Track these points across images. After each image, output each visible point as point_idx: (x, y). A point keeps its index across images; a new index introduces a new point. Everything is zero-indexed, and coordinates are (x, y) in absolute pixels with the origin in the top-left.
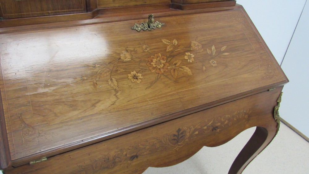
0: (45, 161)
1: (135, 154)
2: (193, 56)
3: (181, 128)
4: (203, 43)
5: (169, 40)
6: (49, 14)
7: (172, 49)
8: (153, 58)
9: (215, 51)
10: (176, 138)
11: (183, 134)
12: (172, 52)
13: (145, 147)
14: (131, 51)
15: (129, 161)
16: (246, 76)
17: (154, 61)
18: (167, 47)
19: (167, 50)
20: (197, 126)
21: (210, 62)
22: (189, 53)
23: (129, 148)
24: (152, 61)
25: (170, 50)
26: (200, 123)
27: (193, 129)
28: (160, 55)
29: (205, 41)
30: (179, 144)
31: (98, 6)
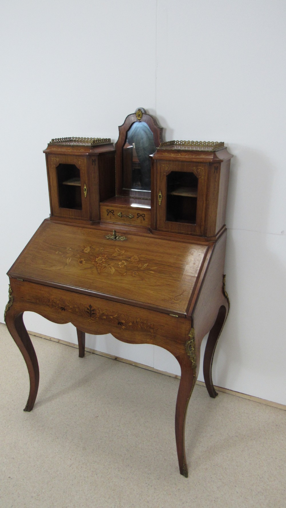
0: (22, 281)
1: (63, 307)
2: (126, 264)
3: (92, 305)
4: (141, 259)
5: (120, 250)
6: (72, 218)
7: (116, 255)
8: (100, 256)
9: (145, 267)
10: (88, 311)
11: (94, 312)
12: (115, 257)
13: (69, 305)
14: (93, 248)
15: (60, 310)
16: (152, 292)
17: (99, 258)
18: (114, 253)
19: (113, 255)
20: (104, 311)
21: (134, 272)
22: (125, 262)
23: (60, 300)
24: (98, 257)
25: (115, 255)
26: (106, 311)
27: (101, 312)
28: (106, 256)
29: (144, 258)
30: (91, 318)
31: (101, 219)
